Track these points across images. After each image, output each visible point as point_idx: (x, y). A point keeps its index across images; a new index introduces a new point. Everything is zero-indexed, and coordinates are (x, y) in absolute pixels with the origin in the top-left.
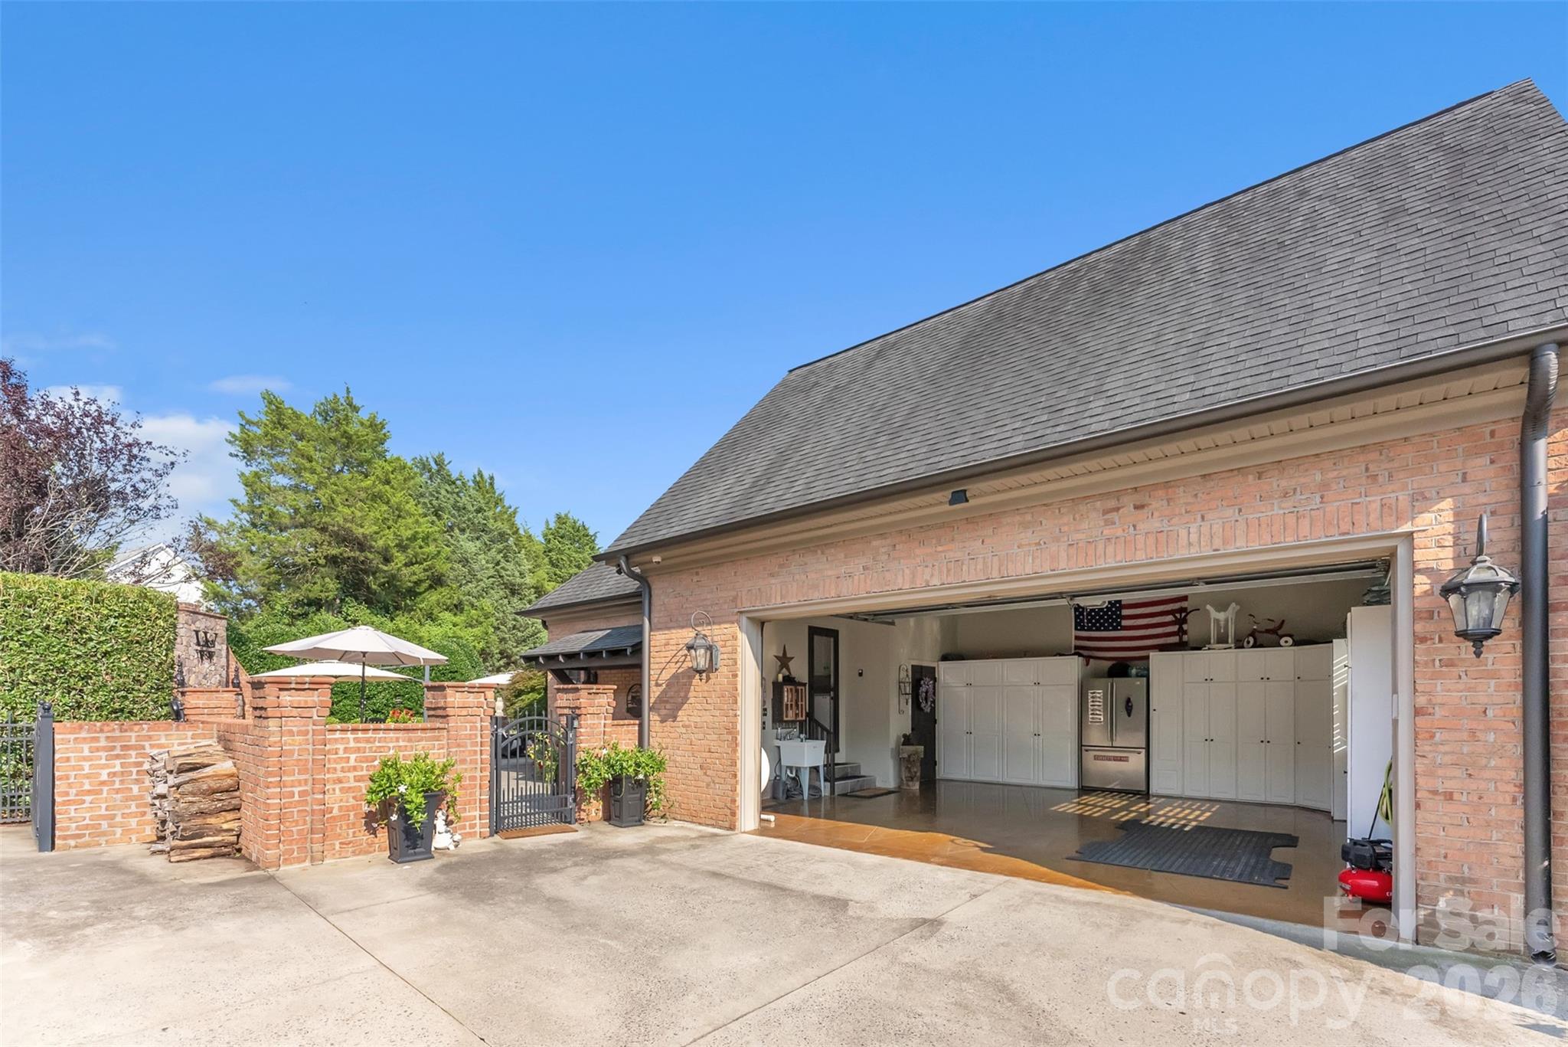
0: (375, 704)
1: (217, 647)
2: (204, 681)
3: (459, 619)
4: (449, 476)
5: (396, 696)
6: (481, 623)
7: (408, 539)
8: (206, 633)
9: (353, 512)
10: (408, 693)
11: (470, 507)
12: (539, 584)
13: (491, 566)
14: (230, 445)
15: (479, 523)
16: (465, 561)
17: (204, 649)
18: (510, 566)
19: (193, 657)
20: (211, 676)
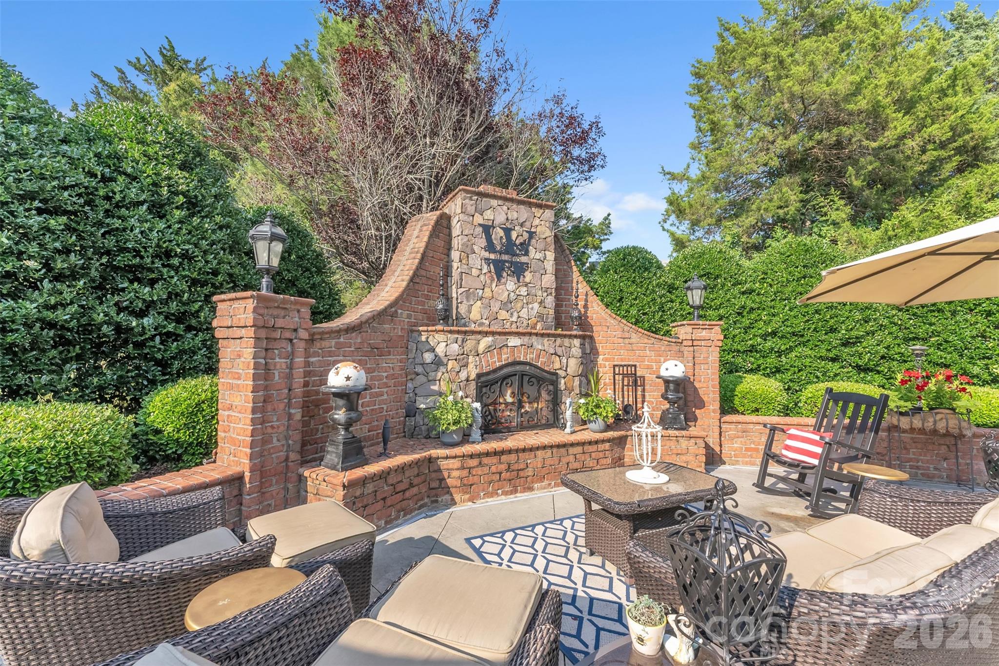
0: (860, 356)
1: (533, 254)
2: (503, 315)
5: (907, 340)
8: (508, 231)
10: (934, 334)
17: (505, 257)
19: (478, 272)
20: (519, 305)
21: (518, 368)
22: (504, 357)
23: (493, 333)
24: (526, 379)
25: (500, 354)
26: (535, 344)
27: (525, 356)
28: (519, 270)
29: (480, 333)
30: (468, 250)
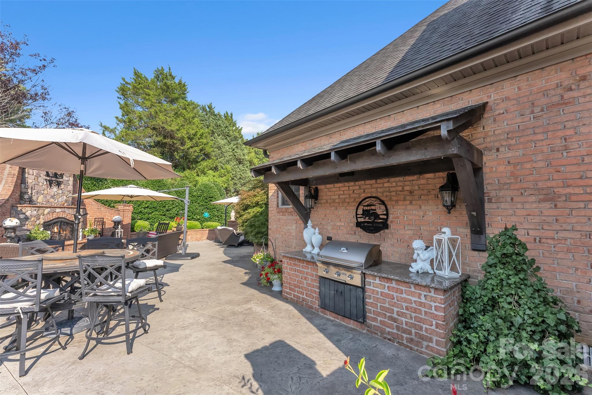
1: (65, 178)
2: (52, 200)
3: (216, 174)
4: (214, 112)
6: (226, 175)
7: (193, 134)
9: (166, 119)
11: (222, 125)
12: (251, 160)
13: (230, 150)
14: (117, 93)
15: (226, 132)
16: (219, 148)
17: (53, 179)
18: (239, 151)
19: (42, 184)
20: (58, 197)
21: (60, 220)
22: (54, 216)
23: (50, 207)
24: (62, 223)
25: (52, 215)
26: (66, 211)
27: (62, 215)
28: (59, 184)
29: (45, 207)
30: (38, 176)
